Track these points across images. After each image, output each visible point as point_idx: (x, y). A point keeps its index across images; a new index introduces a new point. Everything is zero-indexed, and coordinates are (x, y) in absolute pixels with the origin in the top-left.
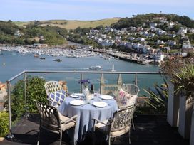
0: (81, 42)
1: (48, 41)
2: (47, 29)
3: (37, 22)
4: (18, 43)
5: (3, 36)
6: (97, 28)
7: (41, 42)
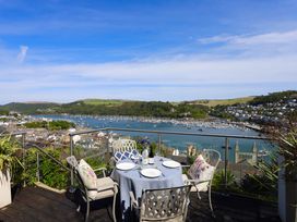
0: (221, 117)
1: (194, 116)
2: (194, 107)
3: (186, 102)
4: (172, 117)
5: (163, 112)
6: (235, 105)
7: (188, 116)
